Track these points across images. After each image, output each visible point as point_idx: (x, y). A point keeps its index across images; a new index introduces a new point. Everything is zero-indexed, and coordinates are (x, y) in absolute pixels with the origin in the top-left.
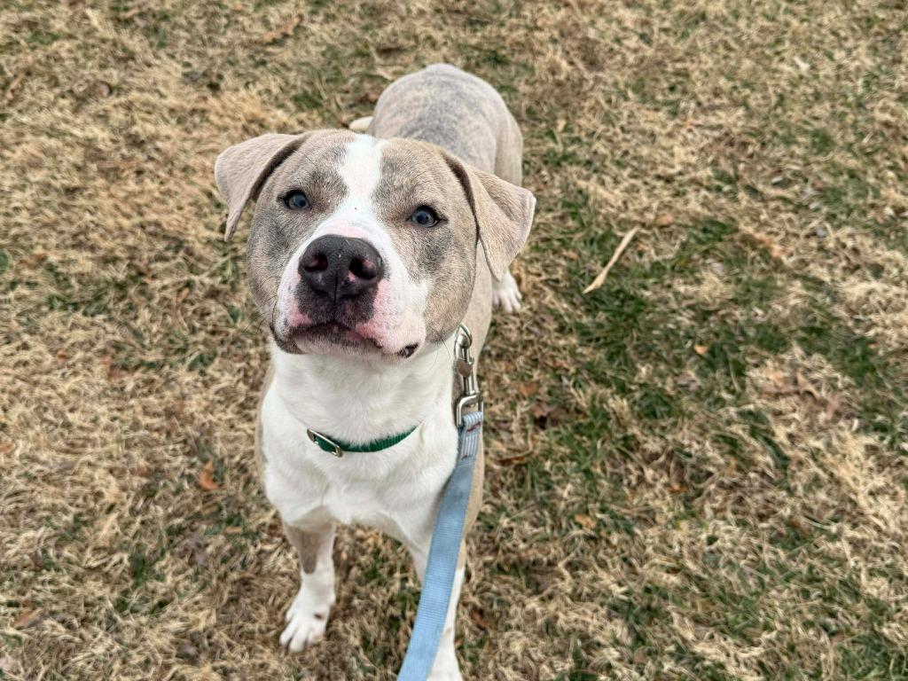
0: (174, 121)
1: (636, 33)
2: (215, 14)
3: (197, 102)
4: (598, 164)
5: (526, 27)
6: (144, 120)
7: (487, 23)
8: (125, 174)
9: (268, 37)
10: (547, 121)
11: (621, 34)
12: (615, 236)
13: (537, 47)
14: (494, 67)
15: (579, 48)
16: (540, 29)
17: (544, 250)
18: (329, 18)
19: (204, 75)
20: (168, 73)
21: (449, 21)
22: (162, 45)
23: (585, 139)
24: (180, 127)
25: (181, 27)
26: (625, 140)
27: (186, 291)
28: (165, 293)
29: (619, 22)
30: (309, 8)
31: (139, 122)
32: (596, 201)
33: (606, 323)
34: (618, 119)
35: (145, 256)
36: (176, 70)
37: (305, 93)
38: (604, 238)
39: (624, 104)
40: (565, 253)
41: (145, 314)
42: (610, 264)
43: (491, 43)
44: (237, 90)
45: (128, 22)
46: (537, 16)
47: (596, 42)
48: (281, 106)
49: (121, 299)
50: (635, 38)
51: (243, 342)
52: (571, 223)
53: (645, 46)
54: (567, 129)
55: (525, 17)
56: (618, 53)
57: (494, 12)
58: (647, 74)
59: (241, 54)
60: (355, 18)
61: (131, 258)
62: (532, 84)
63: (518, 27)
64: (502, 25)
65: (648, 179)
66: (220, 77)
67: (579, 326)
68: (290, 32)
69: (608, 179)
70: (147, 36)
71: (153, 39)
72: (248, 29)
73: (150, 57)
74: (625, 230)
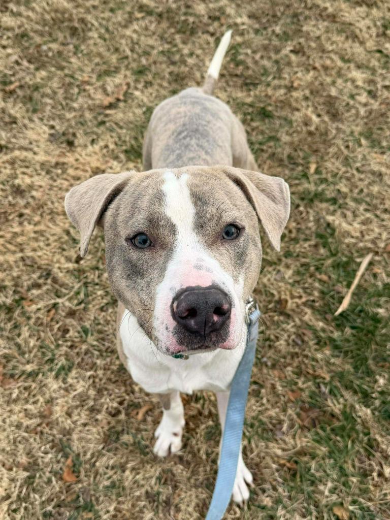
0: (43, 173)
1: (365, 90)
2: (70, 84)
3: (59, 156)
4: (341, 201)
5: (286, 87)
6: (24, 173)
7: (258, 84)
8: (11, 218)
9: (107, 101)
10: (302, 165)
11: (355, 91)
12: (356, 262)
13: (294, 104)
14: (263, 120)
15: (324, 104)
16: (296, 89)
17: (304, 274)
18: (148, 84)
19: (64, 134)
20: (39, 134)
21: (231, 83)
22: (35, 111)
23: (330, 179)
24: (48, 176)
25: (47, 96)
26: (361, 180)
27: (53, 311)
28: (40, 315)
29: (353, 81)
30: (134, 77)
31: (20, 176)
32: (340, 232)
33: (351, 338)
34: (355, 162)
35: (25, 284)
36: (44, 133)
37: (132, 146)
38: (347, 263)
39: (359, 150)
40: (319, 276)
41: (25, 332)
42: (353, 287)
43: (260, 101)
44: (86, 146)
45: (12, 92)
46: (294, 77)
47: (336, 98)
48: (116, 158)
49: (10, 320)
50: (365, 94)
51: (92, 354)
52: (322, 251)
53: (372, 101)
54: (317, 171)
55: (285, 79)
56: (353, 107)
57: (263, 75)
58: (374, 124)
59: (88, 115)
60: (165, 84)
61: (16, 285)
62: (291, 135)
63: (280, 87)
64: (268, 85)
65: (378, 213)
66: (74, 135)
67: (332, 340)
68: (122, 97)
69: (349, 214)
70: (24, 104)
71: (29, 106)
72: (92, 95)
73: (26, 121)
74: (362, 256)
